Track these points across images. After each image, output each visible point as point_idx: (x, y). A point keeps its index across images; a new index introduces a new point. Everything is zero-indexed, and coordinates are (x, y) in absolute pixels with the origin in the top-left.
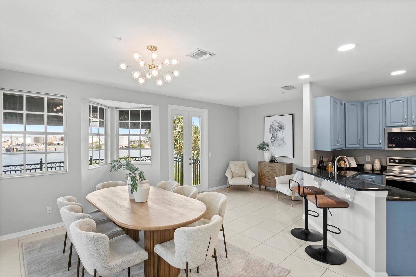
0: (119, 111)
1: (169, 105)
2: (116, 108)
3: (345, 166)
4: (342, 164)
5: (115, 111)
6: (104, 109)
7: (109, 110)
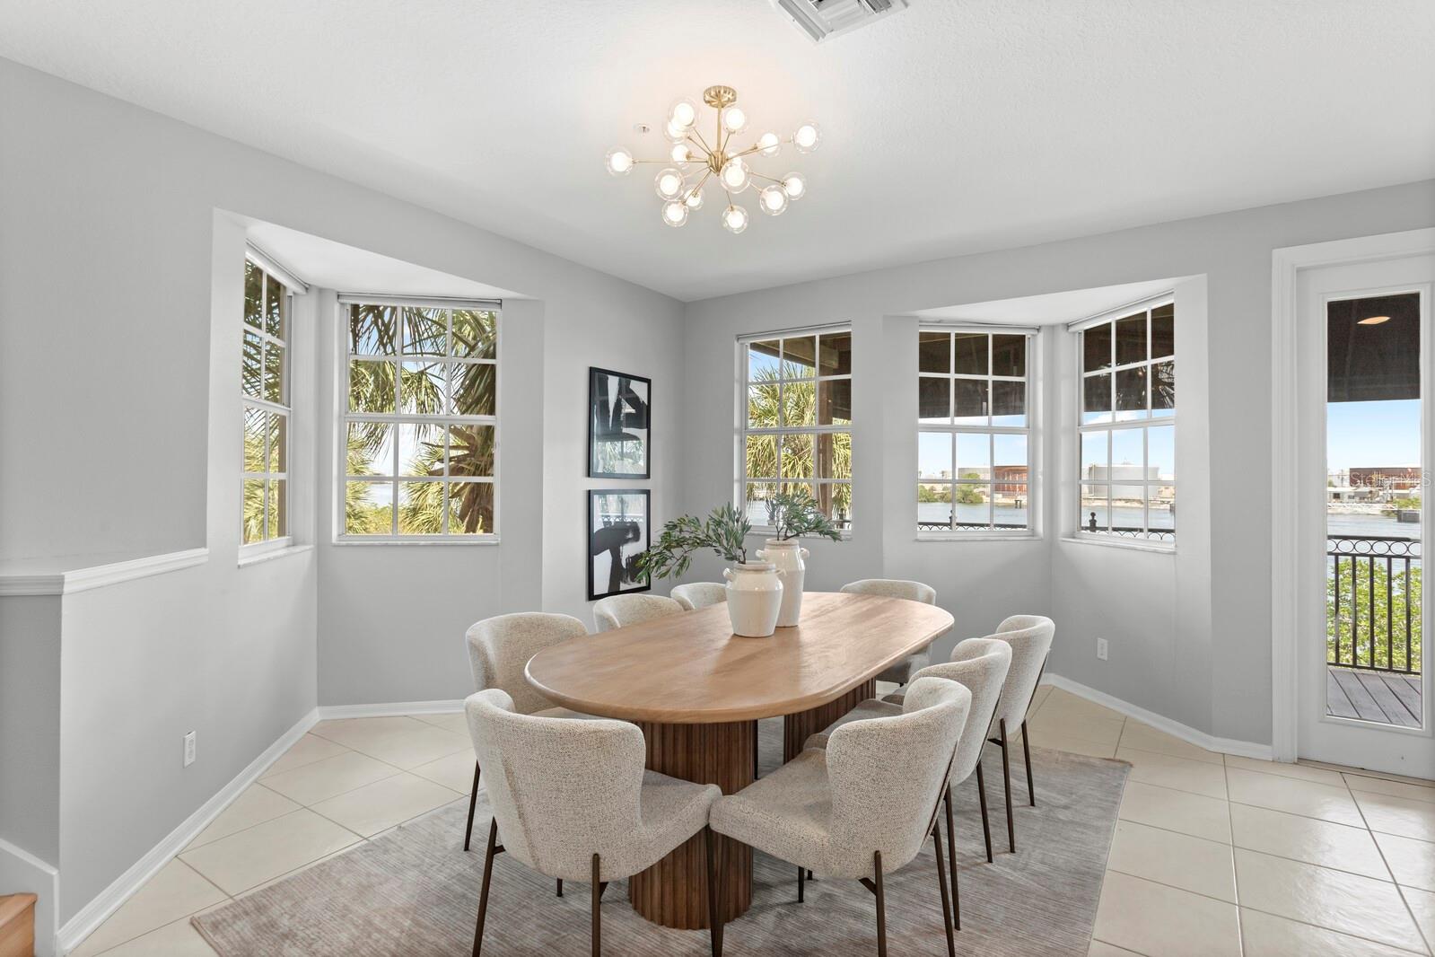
0: (1083, 335)
1: (1280, 254)
2: (1068, 326)
5: (1063, 336)
6: (1024, 336)
7: (1041, 337)
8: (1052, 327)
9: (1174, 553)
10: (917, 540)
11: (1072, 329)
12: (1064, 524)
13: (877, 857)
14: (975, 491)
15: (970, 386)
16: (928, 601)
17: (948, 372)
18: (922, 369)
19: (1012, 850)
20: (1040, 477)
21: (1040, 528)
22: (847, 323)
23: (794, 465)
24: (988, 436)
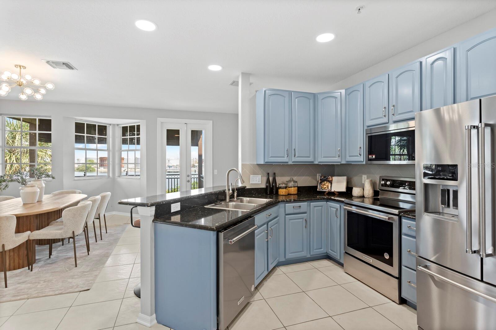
0: (122, 128)
1: (158, 119)
2: (118, 125)
3: (327, 189)
4: (325, 186)
5: (117, 128)
6: (106, 126)
7: (111, 127)
8: (114, 125)
9: (140, 179)
10: (75, 180)
11: (119, 126)
12: (117, 174)
13: (73, 232)
14: (92, 166)
15: (91, 138)
16: (80, 193)
17: (84, 133)
18: (76, 133)
19: (101, 240)
20: (111, 162)
21: (111, 175)
22: (50, 117)
23: (11, 157)
24: (96, 151)
